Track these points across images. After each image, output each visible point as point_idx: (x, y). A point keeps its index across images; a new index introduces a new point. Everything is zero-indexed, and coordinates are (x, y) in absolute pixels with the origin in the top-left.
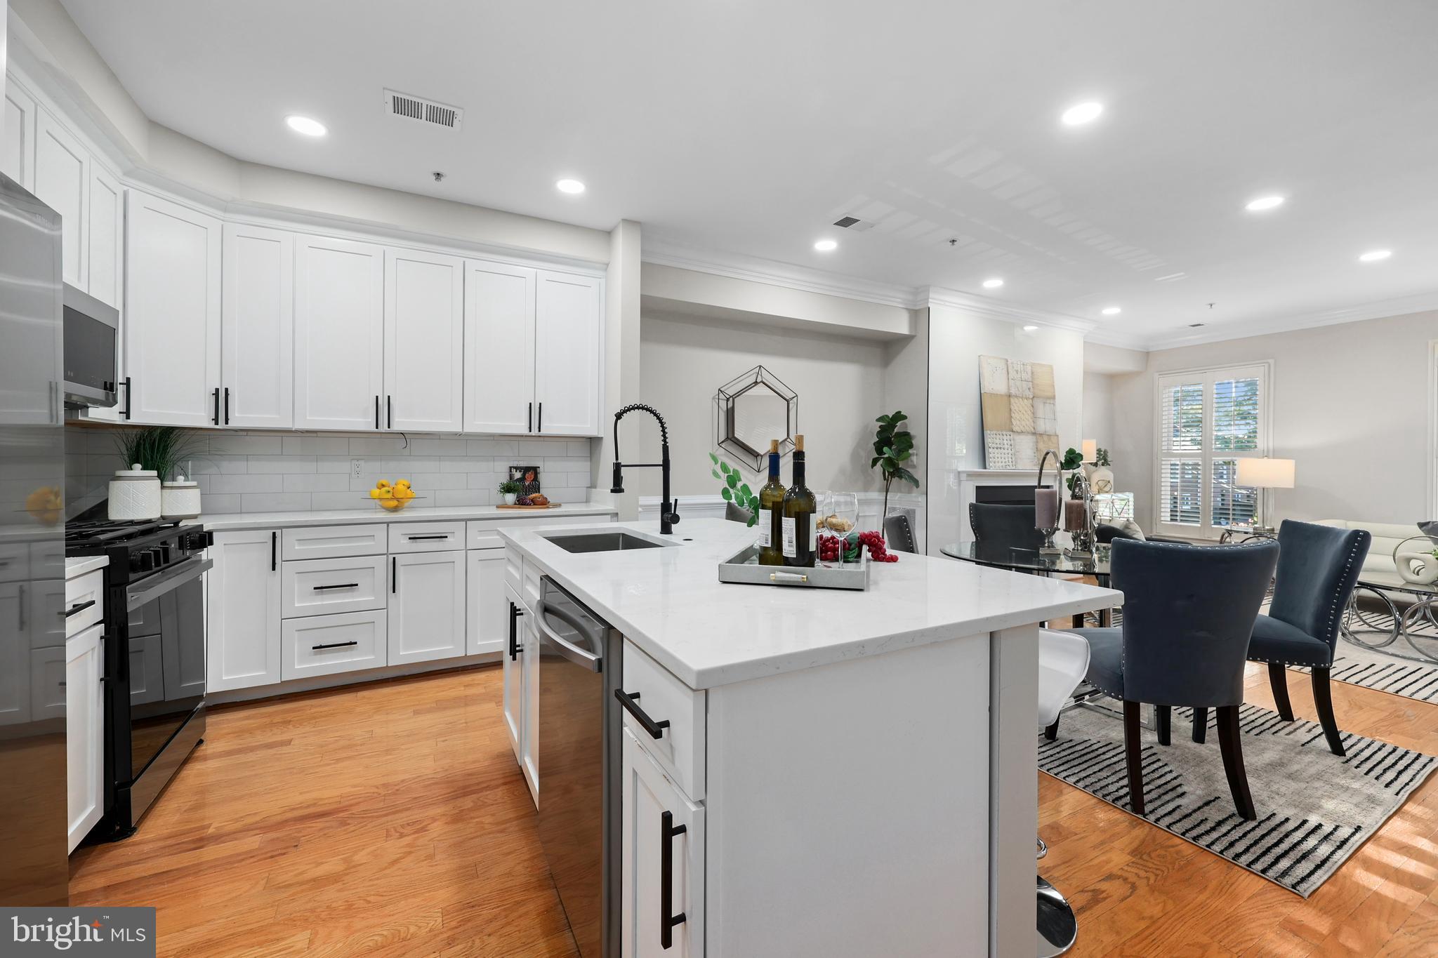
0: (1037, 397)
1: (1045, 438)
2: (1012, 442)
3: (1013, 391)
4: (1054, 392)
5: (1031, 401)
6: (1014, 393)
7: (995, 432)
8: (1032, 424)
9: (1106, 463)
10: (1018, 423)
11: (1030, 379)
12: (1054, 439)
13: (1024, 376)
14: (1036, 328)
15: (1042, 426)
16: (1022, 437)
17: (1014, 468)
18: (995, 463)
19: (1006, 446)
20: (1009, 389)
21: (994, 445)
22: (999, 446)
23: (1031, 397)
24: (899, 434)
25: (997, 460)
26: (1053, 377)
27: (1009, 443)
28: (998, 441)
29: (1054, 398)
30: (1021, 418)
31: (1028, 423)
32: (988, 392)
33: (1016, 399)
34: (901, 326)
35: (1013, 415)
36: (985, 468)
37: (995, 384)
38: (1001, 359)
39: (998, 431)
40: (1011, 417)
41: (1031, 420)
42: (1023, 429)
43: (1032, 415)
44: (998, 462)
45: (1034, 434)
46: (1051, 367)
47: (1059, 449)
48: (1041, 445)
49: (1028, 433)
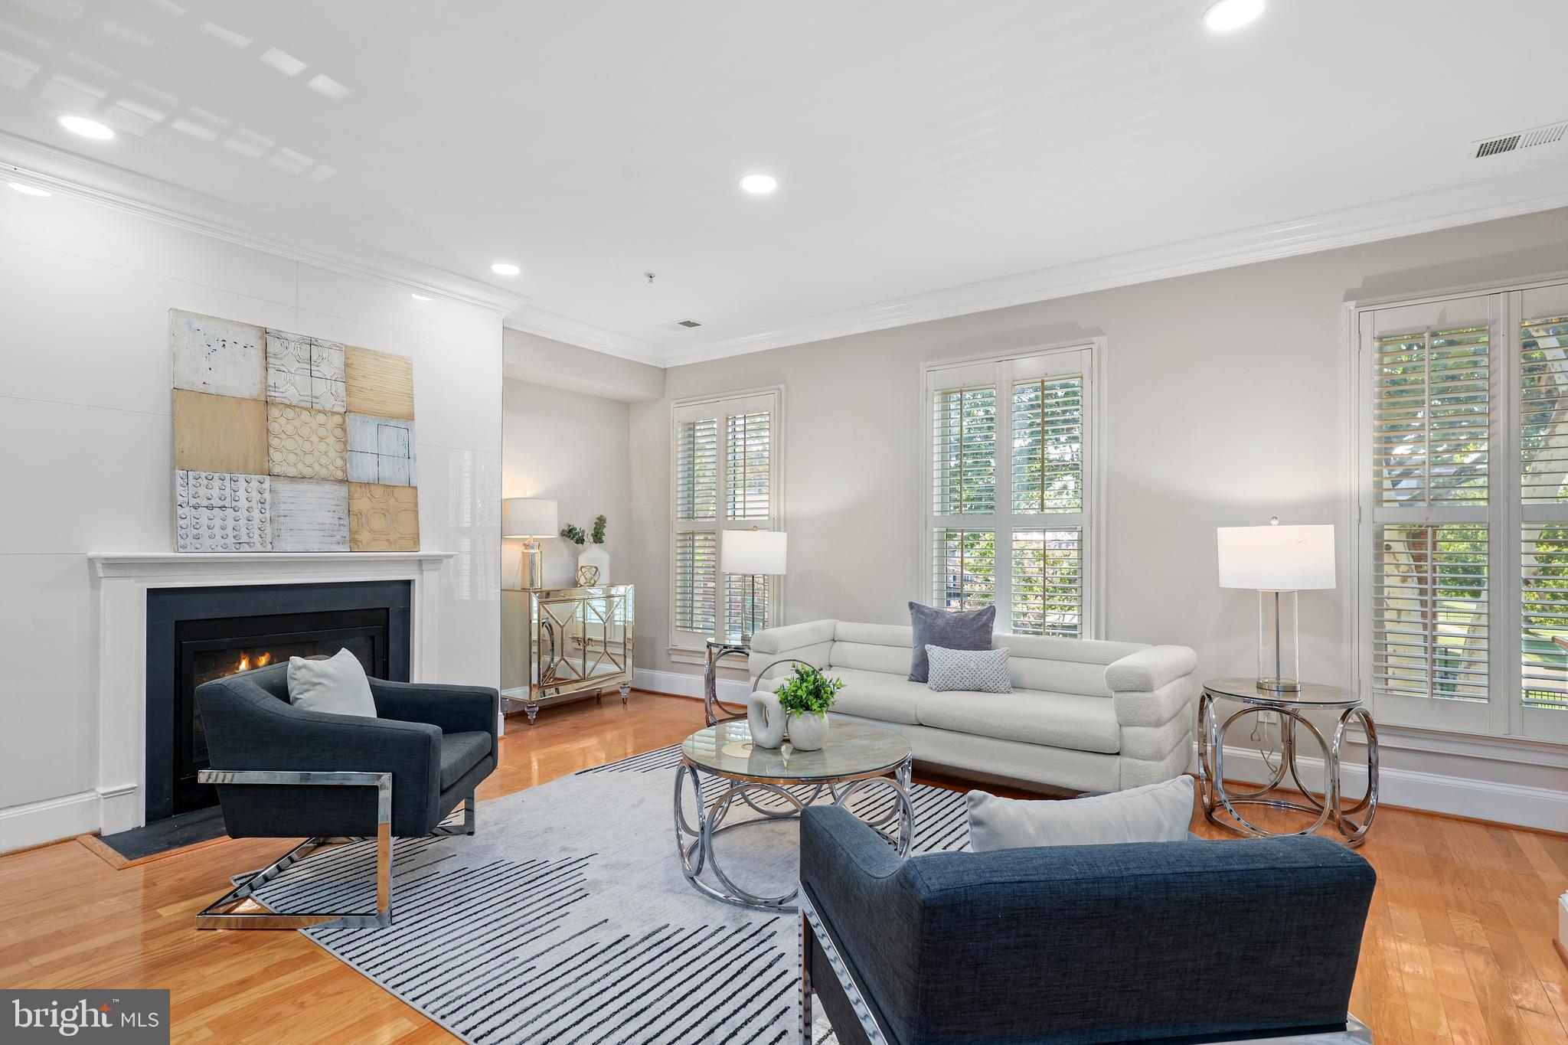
3: (280, 395)
4: (412, 407)
7: (210, 474)
8: (339, 463)
11: (338, 376)
13: (319, 368)
15: (365, 468)
17: (269, 547)
18: (197, 538)
19: (243, 504)
21: (195, 501)
22: (216, 502)
25: (211, 528)
26: (410, 378)
27: (256, 497)
28: (215, 497)
29: (411, 417)
35: (275, 442)
36: (174, 551)
38: (247, 326)
39: (219, 472)
42: (307, 472)
43: (339, 447)
44: (213, 535)
45: (344, 481)
46: (405, 359)
47: (417, 512)
48: (362, 503)
49: (326, 480)
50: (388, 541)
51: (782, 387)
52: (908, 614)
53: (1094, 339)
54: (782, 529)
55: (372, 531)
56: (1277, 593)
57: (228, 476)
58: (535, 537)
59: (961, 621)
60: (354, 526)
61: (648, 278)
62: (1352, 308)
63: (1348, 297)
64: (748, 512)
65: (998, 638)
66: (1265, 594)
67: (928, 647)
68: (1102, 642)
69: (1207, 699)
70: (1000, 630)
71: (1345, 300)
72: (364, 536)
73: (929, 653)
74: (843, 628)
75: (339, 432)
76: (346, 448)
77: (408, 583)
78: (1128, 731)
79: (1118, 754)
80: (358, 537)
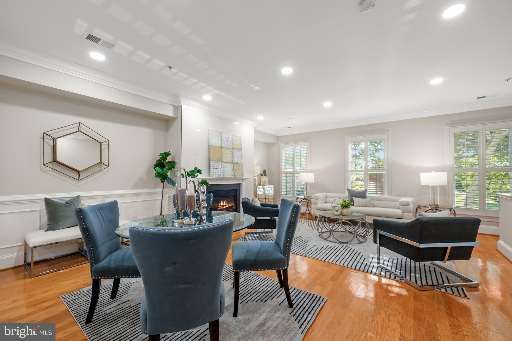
0: (234, 149)
1: (237, 165)
2: (222, 166)
3: (223, 146)
4: (242, 147)
5: (231, 150)
6: (224, 147)
7: (214, 162)
8: (232, 159)
9: (265, 175)
10: (225, 158)
11: (231, 141)
12: (241, 165)
13: (229, 140)
14: (239, 123)
15: (236, 160)
16: (227, 164)
17: (223, 177)
18: (214, 175)
19: (219, 168)
20: (221, 144)
21: (213, 167)
22: (216, 168)
23: (232, 148)
24: (169, 162)
25: (215, 173)
26: (241, 141)
27: (221, 166)
28: (216, 166)
29: (241, 149)
30: (227, 156)
31: (230, 159)
32: (211, 145)
33: (225, 149)
34: (170, 113)
35: (223, 155)
36: (210, 177)
37: (216, 142)
38: (218, 132)
39: (216, 161)
40: (222, 156)
41: (231, 157)
42: (228, 161)
43: (232, 156)
44: (216, 174)
45: (233, 163)
46: (240, 137)
47: (243, 169)
48: (235, 168)
49: (230, 163)
50: (239, 175)
51: (309, 141)
52: (347, 191)
53: (388, 132)
54: (310, 172)
55: (237, 173)
56: (434, 186)
57: (217, 162)
58: (256, 174)
59: (360, 192)
60: (234, 172)
61: (290, 119)
62: (448, 127)
63: (447, 124)
64: (288, 169)
65: (368, 196)
66: (431, 186)
67: (353, 198)
68: (390, 197)
69: (419, 208)
70: (368, 195)
71: (446, 125)
72: (236, 174)
73: (353, 199)
74: (329, 194)
75: (231, 153)
76: (233, 157)
77: (240, 184)
78: (404, 214)
79: (402, 218)
80: (235, 174)
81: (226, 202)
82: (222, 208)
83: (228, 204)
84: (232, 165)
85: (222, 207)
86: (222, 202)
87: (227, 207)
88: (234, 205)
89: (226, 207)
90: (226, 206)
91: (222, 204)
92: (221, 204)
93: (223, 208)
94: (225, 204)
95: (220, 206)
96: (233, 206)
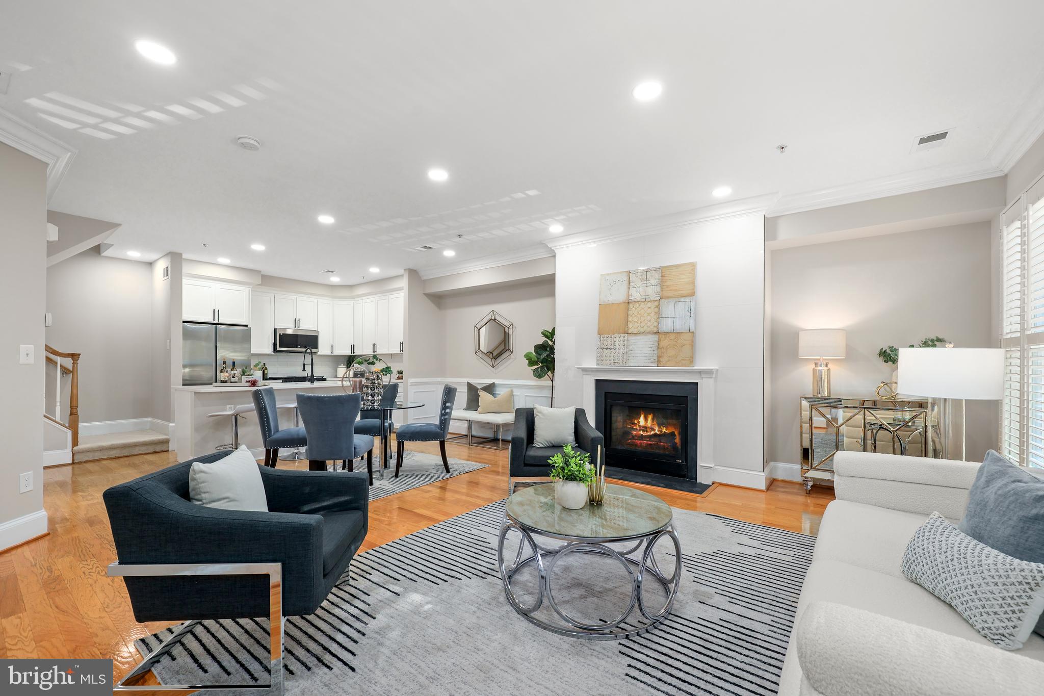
0: (666, 298)
1: (674, 336)
2: (626, 342)
4: (695, 289)
5: (656, 302)
6: (634, 300)
8: (656, 324)
10: (637, 323)
12: (687, 336)
13: (651, 281)
15: (667, 325)
16: (639, 337)
17: (626, 365)
20: (629, 296)
23: (658, 298)
29: (693, 294)
30: (641, 319)
31: (648, 324)
33: (637, 304)
35: (630, 319)
37: (614, 295)
40: (628, 321)
41: (653, 320)
42: (642, 330)
43: (656, 316)
45: (657, 333)
46: (694, 265)
48: (666, 343)
49: (649, 333)
50: (676, 361)
55: (666, 357)
57: (613, 335)
58: (824, 358)
60: (660, 354)
72: (664, 359)
75: (656, 310)
76: (659, 316)
77: (695, 384)
80: (661, 359)
81: (653, 419)
82: (641, 432)
83: (659, 427)
84: (656, 337)
85: (644, 431)
86: (642, 416)
87: (655, 435)
88: (676, 433)
89: (653, 433)
90: (653, 429)
91: (642, 421)
92: (639, 422)
93: (645, 434)
94: (649, 423)
95: (638, 427)
96: (673, 434)
